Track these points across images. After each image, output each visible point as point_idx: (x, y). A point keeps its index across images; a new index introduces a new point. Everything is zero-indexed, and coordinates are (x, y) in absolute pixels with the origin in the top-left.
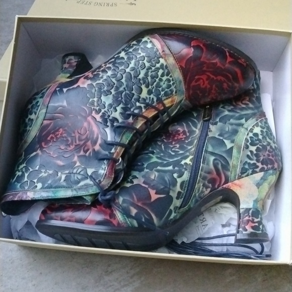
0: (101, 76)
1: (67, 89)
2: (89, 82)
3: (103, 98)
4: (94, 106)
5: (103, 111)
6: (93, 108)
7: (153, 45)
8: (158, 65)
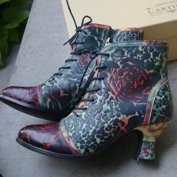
0: (112, 123)
1: (135, 115)
2: (120, 118)
3: (109, 108)
4: (114, 102)
5: (108, 99)
6: (115, 101)
7: (76, 145)
8: (74, 132)
